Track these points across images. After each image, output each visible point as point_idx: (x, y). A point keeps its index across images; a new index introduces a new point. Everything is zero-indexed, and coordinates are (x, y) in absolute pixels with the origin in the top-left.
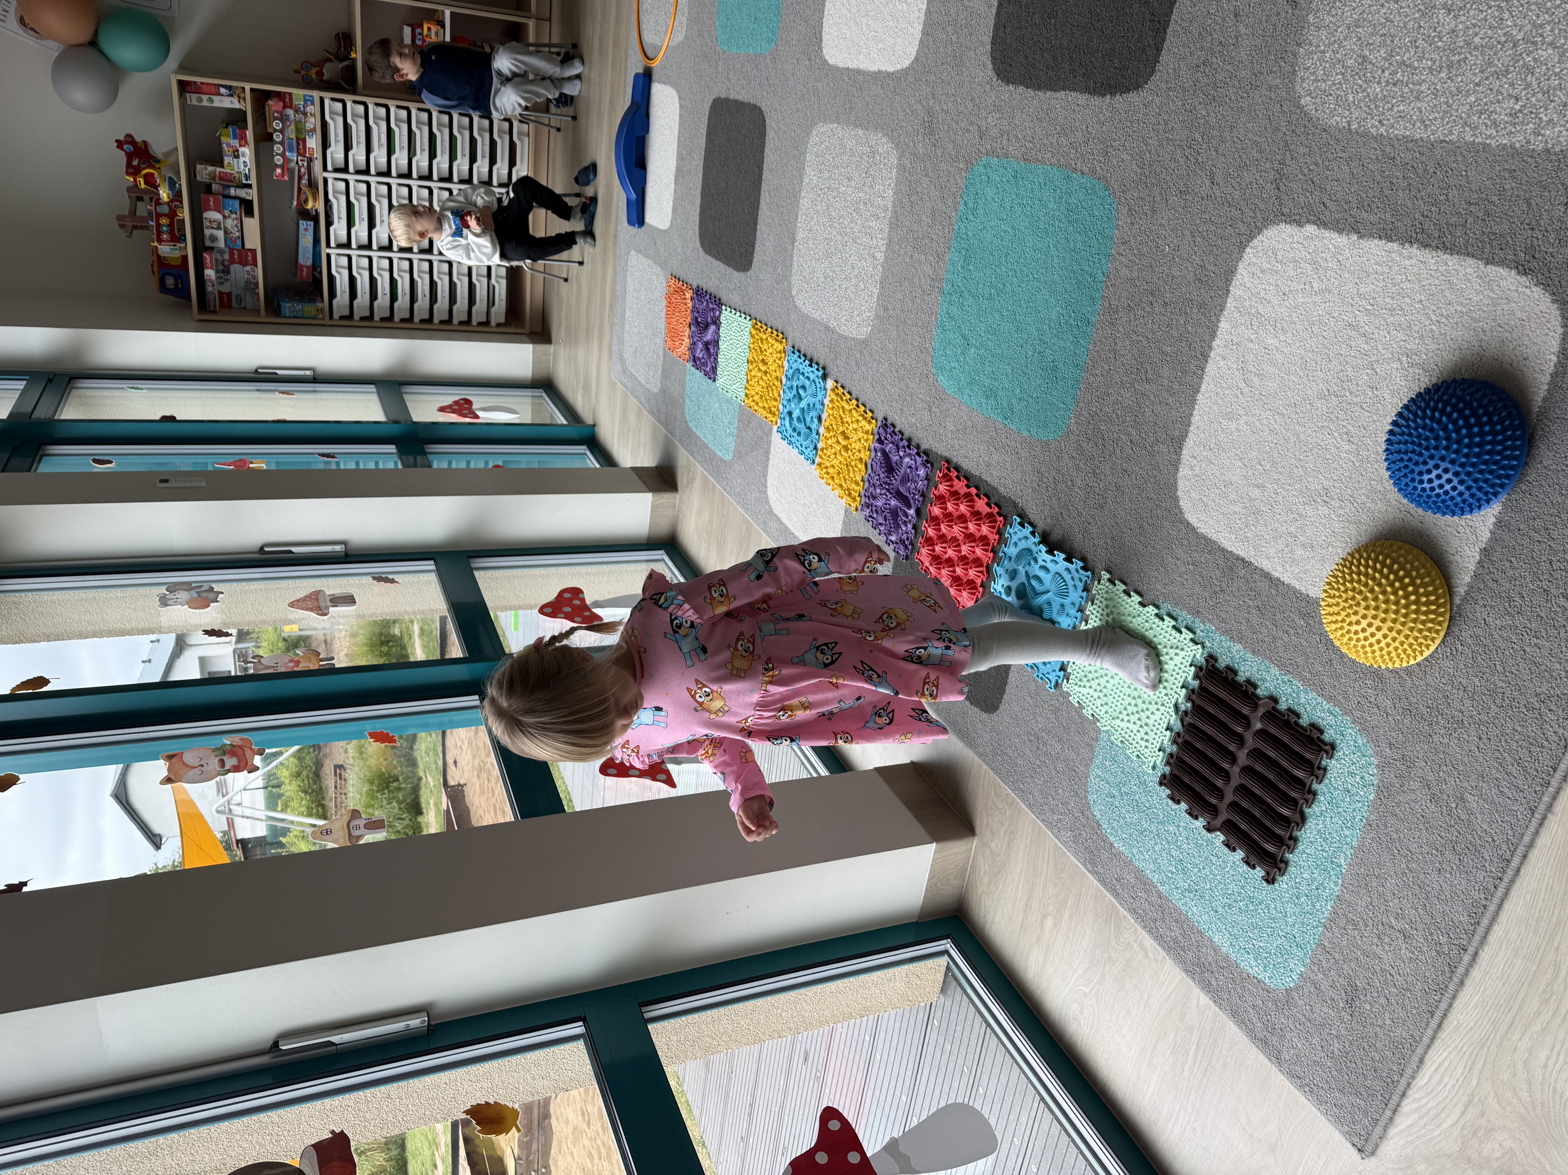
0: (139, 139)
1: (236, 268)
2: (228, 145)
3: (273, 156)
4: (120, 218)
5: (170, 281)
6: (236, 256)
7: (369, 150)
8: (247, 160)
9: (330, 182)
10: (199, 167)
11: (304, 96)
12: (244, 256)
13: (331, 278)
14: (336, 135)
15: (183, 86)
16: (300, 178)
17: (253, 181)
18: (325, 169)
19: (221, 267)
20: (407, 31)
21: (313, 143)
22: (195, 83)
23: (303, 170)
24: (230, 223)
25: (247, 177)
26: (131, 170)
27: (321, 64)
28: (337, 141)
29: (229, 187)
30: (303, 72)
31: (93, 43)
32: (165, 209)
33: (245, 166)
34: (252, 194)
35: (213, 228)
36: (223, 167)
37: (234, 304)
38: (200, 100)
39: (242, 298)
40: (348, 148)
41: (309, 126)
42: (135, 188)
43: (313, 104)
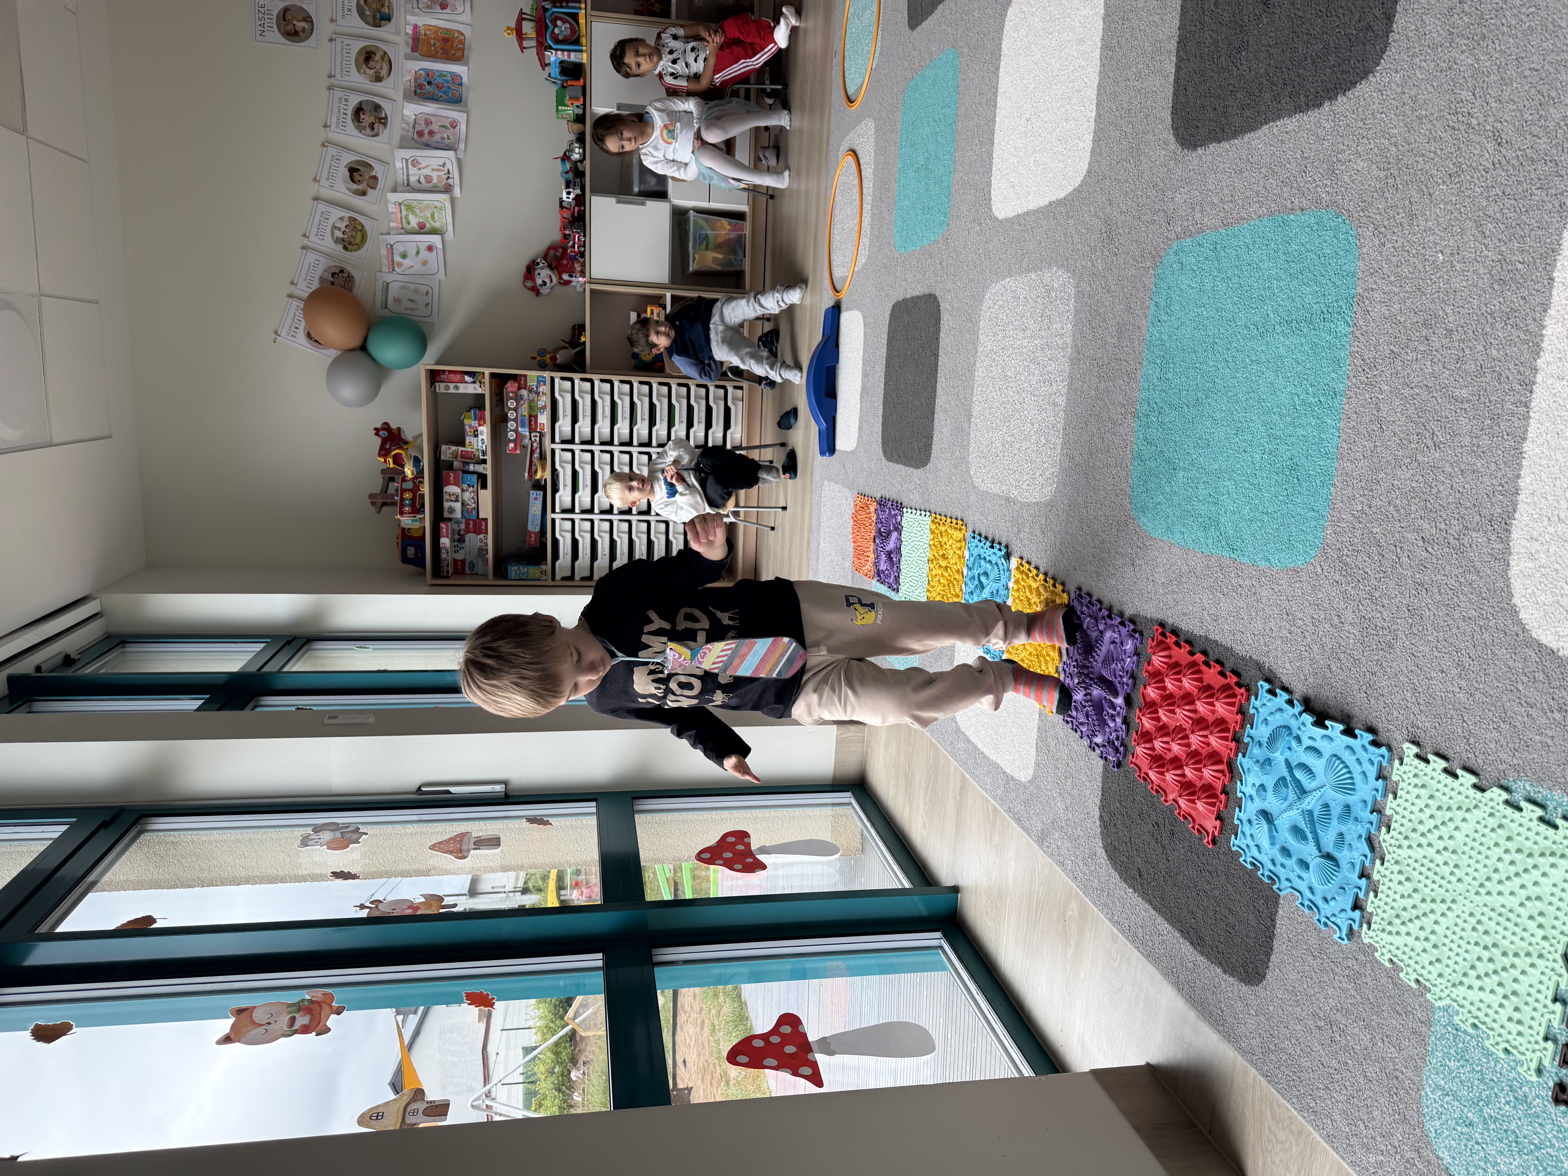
0: (394, 426)
1: (470, 536)
2: (470, 426)
3: (507, 432)
4: (371, 496)
5: (411, 552)
6: (471, 526)
7: (594, 422)
8: (485, 437)
9: (557, 452)
10: (444, 447)
11: (538, 377)
12: (477, 525)
13: (555, 541)
14: (564, 410)
15: (434, 376)
16: (532, 452)
17: (488, 457)
18: (553, 441)
19: (457, 537)
21: (544, 419)
22: (444, 371)
23: (535, 445)
24: (467, 496)
25: (484, 453)
26: (383, 452)
27: (556, 351)
28: (565, 416)
29: (468, 463)
30: (539, 358)
31: (363, 348)
32: (410, 485)
33: (483, 443)
34: (487, 469)
35: (451, 501)
36: (464, 446)
37: (467, 571)
38: (448, 388)
39: (472, 565)
40: (575, 420)
41: (541, 404)
42: (386, 469)
43: (545, 384)
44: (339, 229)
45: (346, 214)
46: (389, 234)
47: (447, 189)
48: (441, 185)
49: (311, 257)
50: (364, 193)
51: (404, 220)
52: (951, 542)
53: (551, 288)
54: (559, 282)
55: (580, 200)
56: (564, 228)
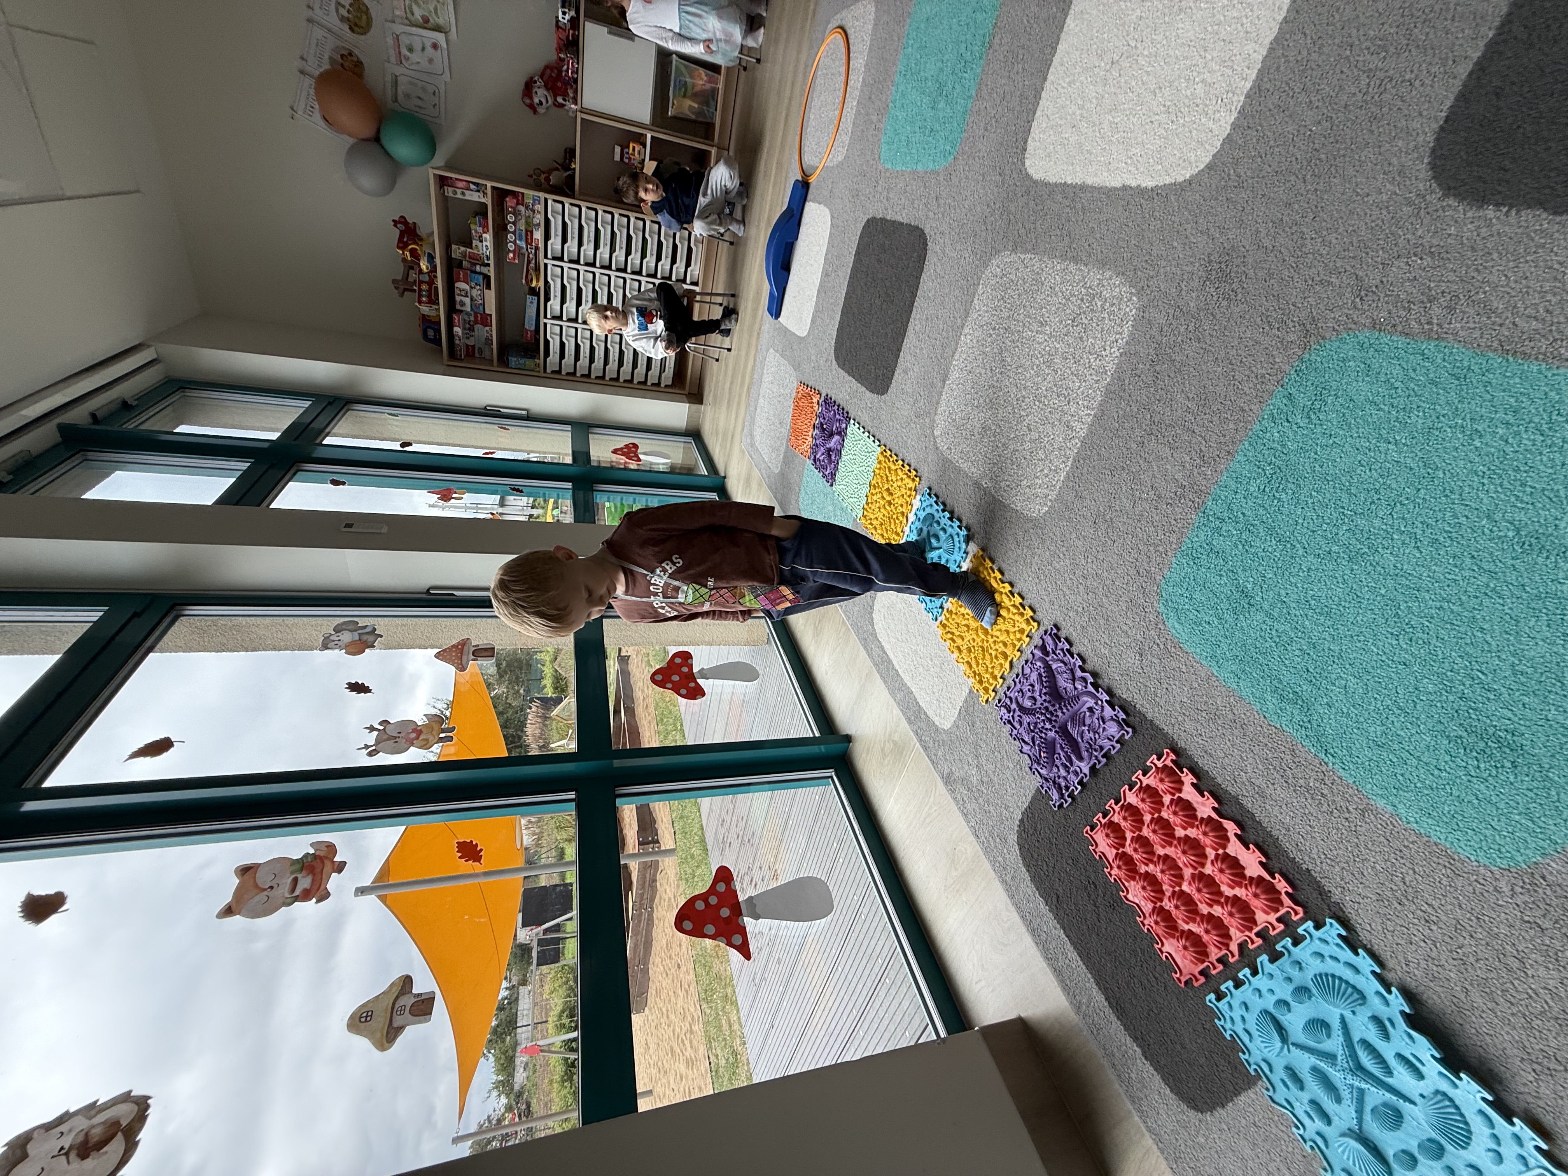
0: (410, 221)
1: (478, 327)
2: (476, 231)
3: (507, 243)
4: (394, 281)
5: (431, 333)
6: (479, 319)
7: (580, 244)
8: (488, 244)
9: (549, 267)
10: (454, 247)
11: (533, 196)
12: (485, 320)
13: (547, 342)
14: (556, 230)
15: (443, 181)
16: (529, 262)
17: (491, 262)
18: (546, 257)
19: (467, 326)
20: (618, 149)
21: (538, 235)
22: (451, 178)
23: (531, 256)
24: (475, 293)
25: (488, 258)
26: (401, 245)
27: (550, 172)
28: (556, 235)
29: (475, 264)
30: (535, 177)
31: (377, 139)
32: (426, 278)
33: (487, 249)
34: (491, 272)
35: (462, 295)
36: (472, 248)
37: (477, 355)
38: (455, 193)
39: (481, 351)
40: (564, 240)
41: (536, 221)
42: (404, 260)
43: (539, 204)
44: (344, 7)
46: (394, 22)
49: (318, 32)
51: (408, 10)
52: (899, 483)
53: (547, 109)
54: (555, 104)
55: (574, 23)
56: (559, 50)
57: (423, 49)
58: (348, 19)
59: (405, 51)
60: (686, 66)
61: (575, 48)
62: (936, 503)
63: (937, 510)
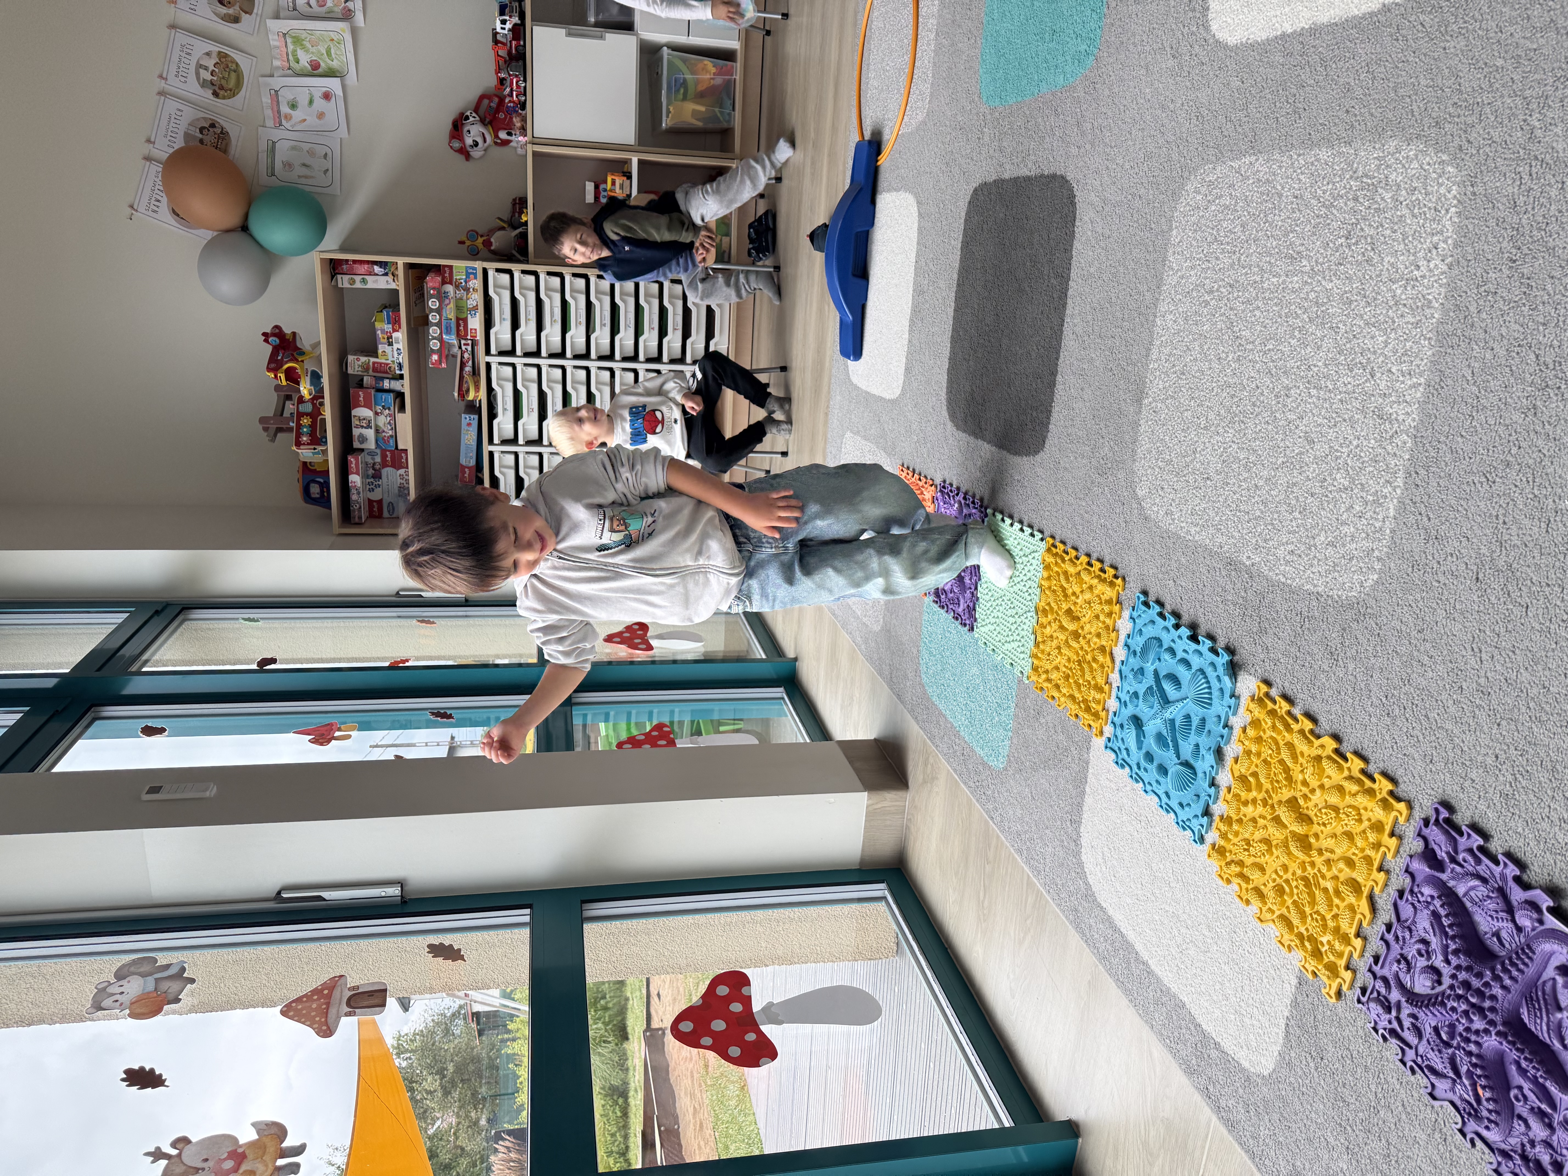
0: (287, 330)
1: (387, 472)
2: (383, 331)
3: (429, 341)
4: (263, 420)
5: (315, 490)
6: (389, 459)
7: (540, 328)
8: (401, 346)
9: (494, 367)
10: (351, 358)
11: (466, 268)
12: (396, 458)
14: (501, 313)
15: (334, 267)
16: (463, 365)
17: (405, 371)
18: (488, 352)
19: (371, 472)
20: (590, 187)
21: (475, 323)
22: (347, 261)
23: (466, 355)
24: (382, 420)
25: (400, 366)
26: (273, 366)
27: (490, 233)
28: (502, 319)
29: (382, 379)
30: (468, 243)
31: (244, 228)
32: (308, 408)
33: (399, 354)
34: (405, 387)
35: (362, 427)
36: (377, 357)
37: (386, 514)
38: (353, 282)
39: (391, 506)
40: (515, 325)
41: (471, 303)
42: (278, 388)
43: (476, 278)
44: (206, 68)
45: (215, 48)
46: (272, 76)
47: (347, 16)
48: (338, 9)
49: (172, 106)
50: (236, 20)
51: (291, 58)
52: (1087, 596)
53: (485, 150)
54: (496, 143)
55: (518, 32)
56: (499, 70)
57: (311, 102)
58: (212, 83)
59: (285, 109)
60: (684, 61)
61: (521, 63)
62: (1161, 615)
63: (1166, 629)
